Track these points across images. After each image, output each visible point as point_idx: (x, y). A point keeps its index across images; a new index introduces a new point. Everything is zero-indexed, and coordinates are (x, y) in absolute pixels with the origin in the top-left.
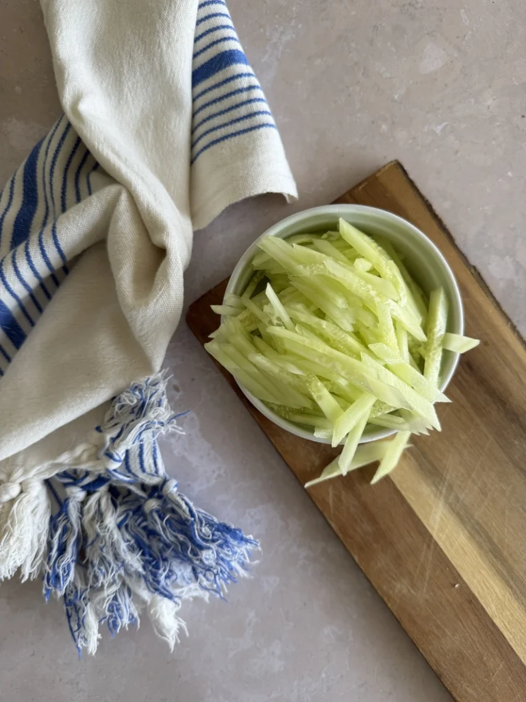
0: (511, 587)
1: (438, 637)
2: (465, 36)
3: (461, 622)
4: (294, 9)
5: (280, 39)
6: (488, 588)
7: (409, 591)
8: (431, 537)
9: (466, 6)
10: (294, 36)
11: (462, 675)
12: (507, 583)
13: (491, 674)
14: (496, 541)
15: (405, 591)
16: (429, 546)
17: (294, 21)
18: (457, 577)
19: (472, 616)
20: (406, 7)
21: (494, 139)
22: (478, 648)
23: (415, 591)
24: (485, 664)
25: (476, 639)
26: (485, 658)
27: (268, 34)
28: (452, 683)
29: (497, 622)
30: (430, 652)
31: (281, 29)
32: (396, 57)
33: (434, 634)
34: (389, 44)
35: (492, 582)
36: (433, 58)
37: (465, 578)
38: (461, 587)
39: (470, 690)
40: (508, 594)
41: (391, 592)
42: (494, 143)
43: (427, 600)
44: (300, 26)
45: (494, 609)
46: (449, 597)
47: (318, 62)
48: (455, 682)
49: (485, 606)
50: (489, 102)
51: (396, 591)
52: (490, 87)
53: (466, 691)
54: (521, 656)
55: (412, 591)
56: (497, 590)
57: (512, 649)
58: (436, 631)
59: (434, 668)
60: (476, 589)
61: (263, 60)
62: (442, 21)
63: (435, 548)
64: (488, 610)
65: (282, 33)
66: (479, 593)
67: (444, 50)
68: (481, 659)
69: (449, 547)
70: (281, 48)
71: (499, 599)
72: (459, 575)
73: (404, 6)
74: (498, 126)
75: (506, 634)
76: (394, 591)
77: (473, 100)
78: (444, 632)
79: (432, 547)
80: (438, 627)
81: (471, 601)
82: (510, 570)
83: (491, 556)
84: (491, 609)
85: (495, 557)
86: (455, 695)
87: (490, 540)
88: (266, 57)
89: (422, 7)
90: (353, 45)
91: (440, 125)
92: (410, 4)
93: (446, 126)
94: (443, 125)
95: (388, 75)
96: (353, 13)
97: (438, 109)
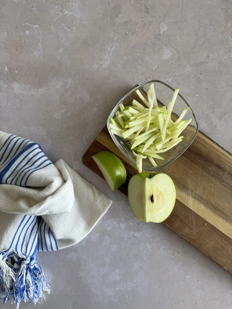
0: (225, 219)
1: (205, 244)
2: (179, 45)
3: (211, 236)
4: (115, 38)
5: (110, 49)
6: (216, 221)
7: (189, 231)
8: (191, 210)
9: (179, 34)
10: (116, 48)
11: (218, 255)
12: (223, 218)
13: (228, 251)
14: (214, 204)
15: (188, 232)
16: (191, 214)
17: (115, 43)
18: (205, 221)
19: (215, 233)
20: (157, 36)
21: (191, 83)
22: (220, 244)
23: (192, 231)
24: (225, 248)
25: (218, 241)
27: (106, 48)
29: (224, 232)
30: (204, 250)
31: (111, 46)
32: (153, 54)
33: (203, 243)
34: (151, 50)
35: (217, 219)
36: (167, 54)
37: (208, 220)
38: (207, 224)
39: (223, 259)
40: (225, 221)
41: (183, 234)
42: (190, 84)
43: (197, 232)
44: (118, 44)
45: (222, 228)
46: (204, 229)
47: (125, 57)
48: (216, 258)
49: (217, 228)
50: (188, 69)
51: (185, 233)
52: (188, 64)
53: (221, 260)
55: (191, 231)
56: (220, 221)
59: (208, 255)
60: (212, 223)
62: (170, 40)
63: (194, 214)
64: (220, 230)
65: (112, 47)
66: (214, 224)
67: (171, 51)
68: (223, 247)
69: (199, 212)
70: (111, 53)
71: (223, 225)
72: (206, 220)
74: (192, 78)
75: (229, 236)
76: (184, 233)
77: (182, 69)
78: (207, 241)
79: (193, 213)
80: (204, 241)
81: (213, 228)
82: (223, 213)
83: (214, 210)
84: (221, 229)
85: (216, 210)
86: (218, 263)
87: (212, 204)
88: (106, 56)
89: (162, 35)
90: (138, 50)
91: (170, 78)
92: (158, 34)
93: (173, 79)
94: (172, 78)
95: (151, 61)
96: (137, 39)
97: (169, 73)
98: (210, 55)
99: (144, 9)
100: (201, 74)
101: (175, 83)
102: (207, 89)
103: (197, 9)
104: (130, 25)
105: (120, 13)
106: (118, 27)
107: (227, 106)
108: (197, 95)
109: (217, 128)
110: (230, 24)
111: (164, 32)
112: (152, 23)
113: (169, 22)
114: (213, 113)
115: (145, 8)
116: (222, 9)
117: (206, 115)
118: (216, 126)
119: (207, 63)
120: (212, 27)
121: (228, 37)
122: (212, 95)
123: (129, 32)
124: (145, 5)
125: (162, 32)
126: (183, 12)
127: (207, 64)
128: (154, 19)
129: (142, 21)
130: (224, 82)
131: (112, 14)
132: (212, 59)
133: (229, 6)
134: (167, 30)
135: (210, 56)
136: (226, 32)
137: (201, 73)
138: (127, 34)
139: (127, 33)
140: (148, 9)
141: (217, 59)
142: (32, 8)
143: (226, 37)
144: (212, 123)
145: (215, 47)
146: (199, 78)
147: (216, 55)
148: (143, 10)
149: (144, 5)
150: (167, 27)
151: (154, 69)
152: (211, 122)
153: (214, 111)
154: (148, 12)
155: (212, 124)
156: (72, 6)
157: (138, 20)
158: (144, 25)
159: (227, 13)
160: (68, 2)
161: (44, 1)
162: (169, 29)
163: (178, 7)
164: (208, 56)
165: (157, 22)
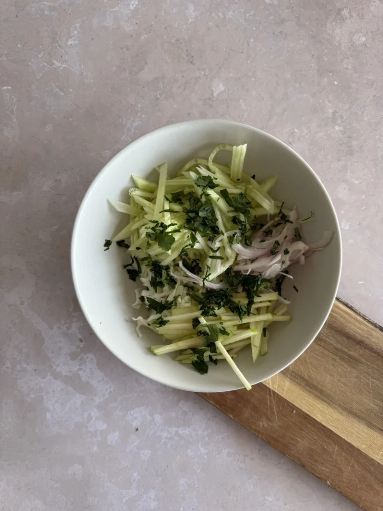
0: (326, 402)
1: (294, 444)
3: (304, 431)
4: (139, 106)
5: (132, 125)
6: (311, 406)
7: (268, 424)
8: (269, 389)
9: (243, 98)
10: (140, 123)
11: (316, 462)
12: (323, 400)
13: (332, 454)
14: (307, 378)
15: (266, 425)
16: (270, 395)
17: (139, 113)
18: (293, 407)
19: (309, 426)
20: (207, 101)
22: (319, 443)
23: (272, 423)
24: (326, 451)
25: (316, 438)
26: (325, 447)
27: (124, 122)
28: (312, 469)
29: (324, 423)
30: (293, 455)
31: (132, 118)
33: (291, 443)
35: (313, 402)
37: (297, 406)
38: (296, 411)
39: (323, 468)
40: (325, 406)
41: (258, 428)
43: (280, 426)
44: (144, 116)
46: (292, 420)
48: (313, 466)
49: (314, 418)
51: (261, 427)
53: (322, 470)
54: (346, 439)
55: (270, 424)
56: (318, 406)
57: (339, 436)
58: (292, 442)
60: (305, 409)
61: (123, 138)
62: (228, 107)
63: (274, 395)
64: (318, 420)
65: (133, 121)
66: (308, 411)
68: (324, 449)
69: (282, 391)
70: (133, 131)
71: (322, 411)
72: (293, 405)
73: (206, 100)
75: (333, 429)
76: (260, 428)
78: (297, 440)
79: (272, 394)
80: (292, 439)
81: (306, 417)
82: (322, 392)
83: (308, 388)
84: (319, 418)
85: (310, 387)
86: (316, 474)
87: (303, 379)
88: (124, 136)
89: (216, 100)
92: (209, 99)
96: (175, 106)
98: (296, 130)
99: (186, 58)
103: (272, 57)
104: (163, 83)
105: (146, 64)
106: (144, 87)
110: (325, 79)
111: (218, 94)
112: (199, 80)
113: (227, 79)
115: (187, 56)
116: (313, 55)
120: (298, 85)
121: (324, 102)
123: (161, 95)
124: (187, 51)
125: (215, 95)
126: (249, 62)
128: (203, 73)
129: (183, 77)
131: (133, 66)
132: (299, 138)
133: (324, 50)
134: (225, 91)
135: (296, 132)
136: (320, 93)
138: (158, 99)
139: (158, 96)
140: (193, 57)
141: (306, 137)
143: (321, 101)
145: (304, 118)
147: (305, 131)
148: (184, 59)
149: (184, 51)
150: (224, 86)
154: (191, 63)
156: (67, 54)
157: (177, 75)
158: (186, 83)
159: (321, 62)
160: (59, 46)
161: (19, 46)
162: (227, 90)
163: (242, 53)
164: (292, 133)
165: (207, 78)
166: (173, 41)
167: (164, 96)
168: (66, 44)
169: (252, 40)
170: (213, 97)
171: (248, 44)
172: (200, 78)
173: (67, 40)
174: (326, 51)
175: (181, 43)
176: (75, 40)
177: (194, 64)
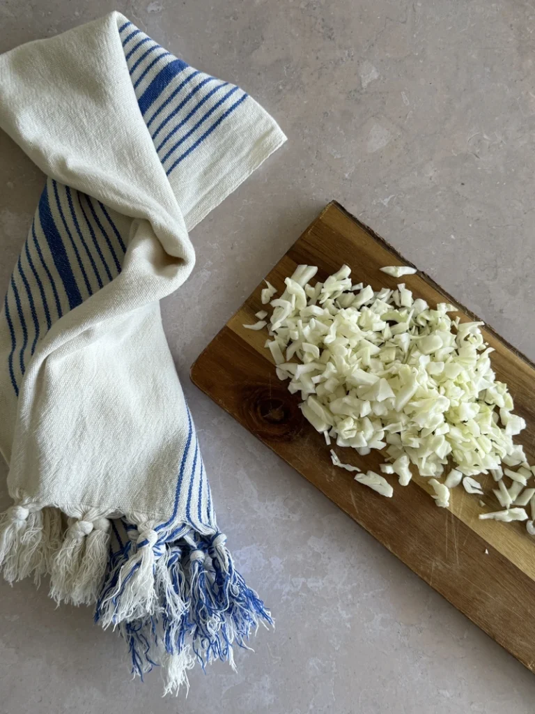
1: (482, 602)
2: (406, 116)
3: (499, 583)
6: (512, 545)
7: (444, 566)
8: (450, 513)
9: (406, 88)
11: (513, 632)
15: (441, 567)
16: (450, 522)
18: (484, 545)
19: (507, 576)
20: (352, 94)
21: (437, 207)
22: (520, 603)
23: (449, 565)
24: (531, 616)
25: (516, 595)
26: (529, 611)
28: (507, 642)
30: (479, 618)
32: (345, 139)
33: (477, 600)
34: (338, 128)
35: (515, 541)
36: (378, 138)
37: (491, 543)
38: (490, 552)
39: (524, 643)
41: (428, 571)
42: (437, 210)
43: (462, 571)
46: (481, 563)
48: (508, 638)
49: (514, 563)
50: (431, 174)
51: (433, 568)
52: (431, 160)
53: (520, 645)
55: (447, 566)
56: (522, 546)
59: (487, 631)
60: (501, 549)
62: (384, 103)
63: (456, 522)
64: (520, 567)
66: (507, 553)
67: (388, 130)
68: (526, 613)
71: (527, 554)
72: (485, 541)
73: (350, 92)
74: (440, 195)
77: (416, 174)
78: (486, 595)
80: (479, 593)
81: (502, 561)
84: (522, 565)
89: (366, 93)
90: (306, 131)
91: (388, 197)
92: (355, 90)
93: (393, 198)
94: (390, 197)
95: (339, 156)
96: (305, 102)
97: (385, 183)
98: (485, 137)
99: (321, 30)
100: (463, 184)
101: (398, 208)
102: (478, 220)
103: (450, 28)
104: (287, 68)
105: (263, 39)
106: (259, 74)
107: (528, 259)
108: (453, 237)
109: (505, 315)
110: (530, 61)
111: (369, 84)
112: (341, 62)
113: (382, 61)
114: (495, 278)
115: (323, 28)
116: (511, 25)
117: (476, 284)
118: (501, 311)
119: (477, 156)
120: (488, 70)
121: (527, 93)
122: (491, 235)
123: (284, 86)
124: (323, 20)
125: (364, 85)
126: (415, 36)
127: (477, 159)
128: (347, 52)
129: (317, 58)
130: (520, 201)
131: (244, 42)
132: (489, 147)
133: (528, 17)
134: (379, 79)
135: (485, 139)
136: (521, 80)
137: (463, 182)
138: (280, 91)
139: (281, 87)
140: (331, 29)
141: (501, 146)
142: (48, 30)
143: (523, 93)
144: (492, 303)
145: (497, 118)
146: (458, 194)
147: (500, 138)
148: (319, 32)
149: (319, 21)
150: (377, 71)
151: (347, 175)
152: (491, 300)
153: (496, 275)
154: (330, 37)
155: (493, 305)
156: (146, 25)
157: (308, 57)
158: (321, 68)
159: (523, 36)
160: (136, 14)
161: (77, 13)
162: (382, 78)
163: (404, 22)
164: (479, 141)
165: (352, 60)
166: (302, 6)
167: (288, 87)
168: (146, 11)
169: (419, 4)
170: (362, 89)
171: (414, 10)
172: (342, 59)
173: (147, 5)
174: (531, 18)
175: (314, 9)
176: (159, 5)
177: (334, 39)
